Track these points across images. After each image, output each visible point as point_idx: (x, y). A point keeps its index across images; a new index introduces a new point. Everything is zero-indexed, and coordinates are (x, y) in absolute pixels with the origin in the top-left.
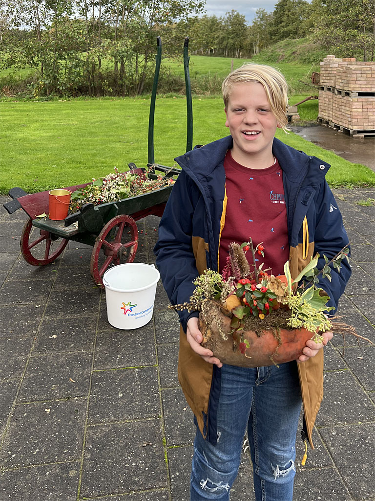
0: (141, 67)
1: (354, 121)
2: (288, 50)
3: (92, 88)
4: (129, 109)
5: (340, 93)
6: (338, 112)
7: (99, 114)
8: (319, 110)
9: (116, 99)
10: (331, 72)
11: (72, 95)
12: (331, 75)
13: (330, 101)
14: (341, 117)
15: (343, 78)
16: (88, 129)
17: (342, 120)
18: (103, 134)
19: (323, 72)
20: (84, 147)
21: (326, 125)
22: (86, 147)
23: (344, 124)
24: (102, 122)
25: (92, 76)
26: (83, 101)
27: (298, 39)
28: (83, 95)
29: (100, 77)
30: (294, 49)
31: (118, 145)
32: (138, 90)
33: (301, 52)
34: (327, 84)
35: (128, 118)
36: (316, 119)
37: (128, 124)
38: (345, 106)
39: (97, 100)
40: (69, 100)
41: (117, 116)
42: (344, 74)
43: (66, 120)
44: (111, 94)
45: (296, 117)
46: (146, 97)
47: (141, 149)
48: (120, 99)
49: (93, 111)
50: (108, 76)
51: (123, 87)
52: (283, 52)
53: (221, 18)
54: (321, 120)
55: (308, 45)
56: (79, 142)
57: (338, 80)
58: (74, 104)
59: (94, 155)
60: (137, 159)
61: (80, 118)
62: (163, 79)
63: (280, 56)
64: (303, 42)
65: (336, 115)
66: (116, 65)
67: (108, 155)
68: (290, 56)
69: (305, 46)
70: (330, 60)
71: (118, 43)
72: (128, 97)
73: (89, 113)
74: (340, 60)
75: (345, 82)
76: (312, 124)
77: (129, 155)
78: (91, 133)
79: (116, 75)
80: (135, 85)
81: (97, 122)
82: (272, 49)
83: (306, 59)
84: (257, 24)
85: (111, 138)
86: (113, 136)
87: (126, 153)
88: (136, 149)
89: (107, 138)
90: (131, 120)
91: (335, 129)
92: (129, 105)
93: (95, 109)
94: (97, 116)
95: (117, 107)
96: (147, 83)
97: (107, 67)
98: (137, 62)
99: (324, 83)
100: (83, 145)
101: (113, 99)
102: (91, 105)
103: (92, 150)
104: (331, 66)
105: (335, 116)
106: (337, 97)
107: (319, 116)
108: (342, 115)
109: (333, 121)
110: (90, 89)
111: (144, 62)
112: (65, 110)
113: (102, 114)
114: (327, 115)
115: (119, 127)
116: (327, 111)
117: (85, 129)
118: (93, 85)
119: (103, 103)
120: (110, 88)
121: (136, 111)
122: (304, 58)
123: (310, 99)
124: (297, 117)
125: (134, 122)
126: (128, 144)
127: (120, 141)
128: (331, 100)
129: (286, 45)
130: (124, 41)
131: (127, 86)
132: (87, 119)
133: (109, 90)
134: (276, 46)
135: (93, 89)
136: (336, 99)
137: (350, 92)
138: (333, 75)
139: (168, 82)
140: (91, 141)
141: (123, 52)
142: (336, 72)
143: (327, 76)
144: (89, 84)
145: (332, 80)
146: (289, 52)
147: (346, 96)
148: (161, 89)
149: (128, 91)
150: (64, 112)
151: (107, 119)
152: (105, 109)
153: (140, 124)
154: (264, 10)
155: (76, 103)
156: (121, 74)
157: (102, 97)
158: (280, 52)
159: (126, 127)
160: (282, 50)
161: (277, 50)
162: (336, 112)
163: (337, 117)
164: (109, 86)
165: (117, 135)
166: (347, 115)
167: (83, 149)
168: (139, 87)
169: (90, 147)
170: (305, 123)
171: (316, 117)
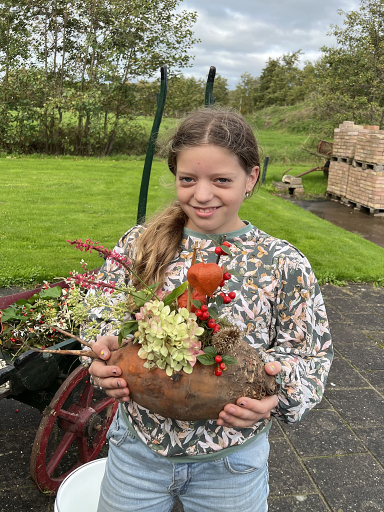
0: (111, 124)
1: (376, 198)
2: (275, 118)
3: (49, 145)
4: (95, 171)
5: (360, 165)
6: (355, 187)
7: (57, 175)
8: (329, 183)
9: (78, 159)
10: (348, 141)
11: (24, 152)
12: (348, 144)
13: (344, 174)
14: (358, 192)
15: (366, 148)
16: (42, 193)
17: (360, 196)
18: (61, 201)
19: (337, 140)
20: (35, 217)
21: (336, 201)
22: (37, 217)
23: (362, 201)
24: (60, 186)
25: (50, 132)
26: (38, 159)
27: (286, 107)
28: (38, 152)
29: (60, 133)
30: (282, 117)
31: (81, 216)
32: (106, 149)
33: (290, 120)
34: (342, 154)
35: (94, 181)
36: (323, 193)
37: (95, 189)
38: (365, 180)
39: (54, 158)
40: (20, 158)
41: (80, 179)
42: (367, 144)
43: (14, 182)
44: (72, 154)
45: (299, 190)
46: (115, 158)
47: (113, 223)
48: (83, 159)
49: (50, 171)
50: (70, 132)
51: (88, 146)
52: (270, 119)
53: (200, 81)
54: (330, 195)
55: (298, 113)
56: (28, 211)
57: (359, 150)
58: (25, 162)
59: (48, 229)
60: (109, 237)
61: (32, 179)
62: (137, 139)
63: (266, 124)
64: (292, 109)
65: (352, 190)
66: (80, 120)
67: (68, 230)
68: (277, 123)
69: (295, 114)
70: (348, 127)
71: (84, 95)
72: (93, 158)
73: (45, 173)
74: (360, 127)
75: (369, 152)
76: (319, 198)
77: (98, 230)
78: (45, 199)
79: (80, 131)
80: (103, 144)
81: (54, 185)
82: (256, 115)
83: (294, 128)
84: (240, 89)
85: (72, 207)
86: (75, 204)
87: (93, 228)
88: (106, 222)
89: (67, 207)
90: (99, 185)
91: (349, 205)
92: (95, 167)
93: (52, 169)
94: (55, 177)
95: (80, 168)
96: (117, 143)
97: (69, 122)
98: (106, 118)
99: (337, 153)
100: (33, 215)
101: (75, 160)
102: (47, 164)
103: (45, 221)
104: (349, 133)
105: (350, 191)
106: (356, 169)
107: (328, 189)
108: (360, 190)
109: (347, 196)
110: (47, 146)
111: (114, 119)
112: (14, 168)
113: (60, 176)
114: (339, 189)
115: (82, 192)
116: (339, 185)
117: (38, 194)
118: (50, 141)
119: (62, 162)
120: (72, 146)
121: (104, 174)
122: (293, 127)
123: (315, 170)
124: (301, 190)
125: (102, 187)
126: (95, 215)
127: (84, 211)
128: (347, 173)
129: (273, 112)
130: (91, 93)
131: (92, 145)
132: (40, 180)
133: (70, 148)
134: (262, 113)
135: (51, 147)
136: (353, 172)
137: (375, 165)
138: (352, 144)
139: (142, 143)
140: (45, 209)
141: (90, 104)
142: (355, 141)
143: (343, 144)
144: (45, 140)
145: (349, 149)
146: (276, 120)
147: (368, 168)
148: (133, 151)
149: (93, 151)
150: (12, 171)
151: (67, 181)
152: (64, 169)
153: (111, 190)
154: (250, 74)
155: (28, 161)
156: (87, 131)
157: (62, 156)
158: (266, 119)
159: (92, 193)
160: (268, 117)
161: (262, 117)
162: (352, 186)
163: (353, 192)
164: (71, 143)
165: (80, 203)
166: (367, 191)
167: (33, 219)
168: (107, 147)
169: (43, 218)
170: (311, 197)
171: (324, 191)
